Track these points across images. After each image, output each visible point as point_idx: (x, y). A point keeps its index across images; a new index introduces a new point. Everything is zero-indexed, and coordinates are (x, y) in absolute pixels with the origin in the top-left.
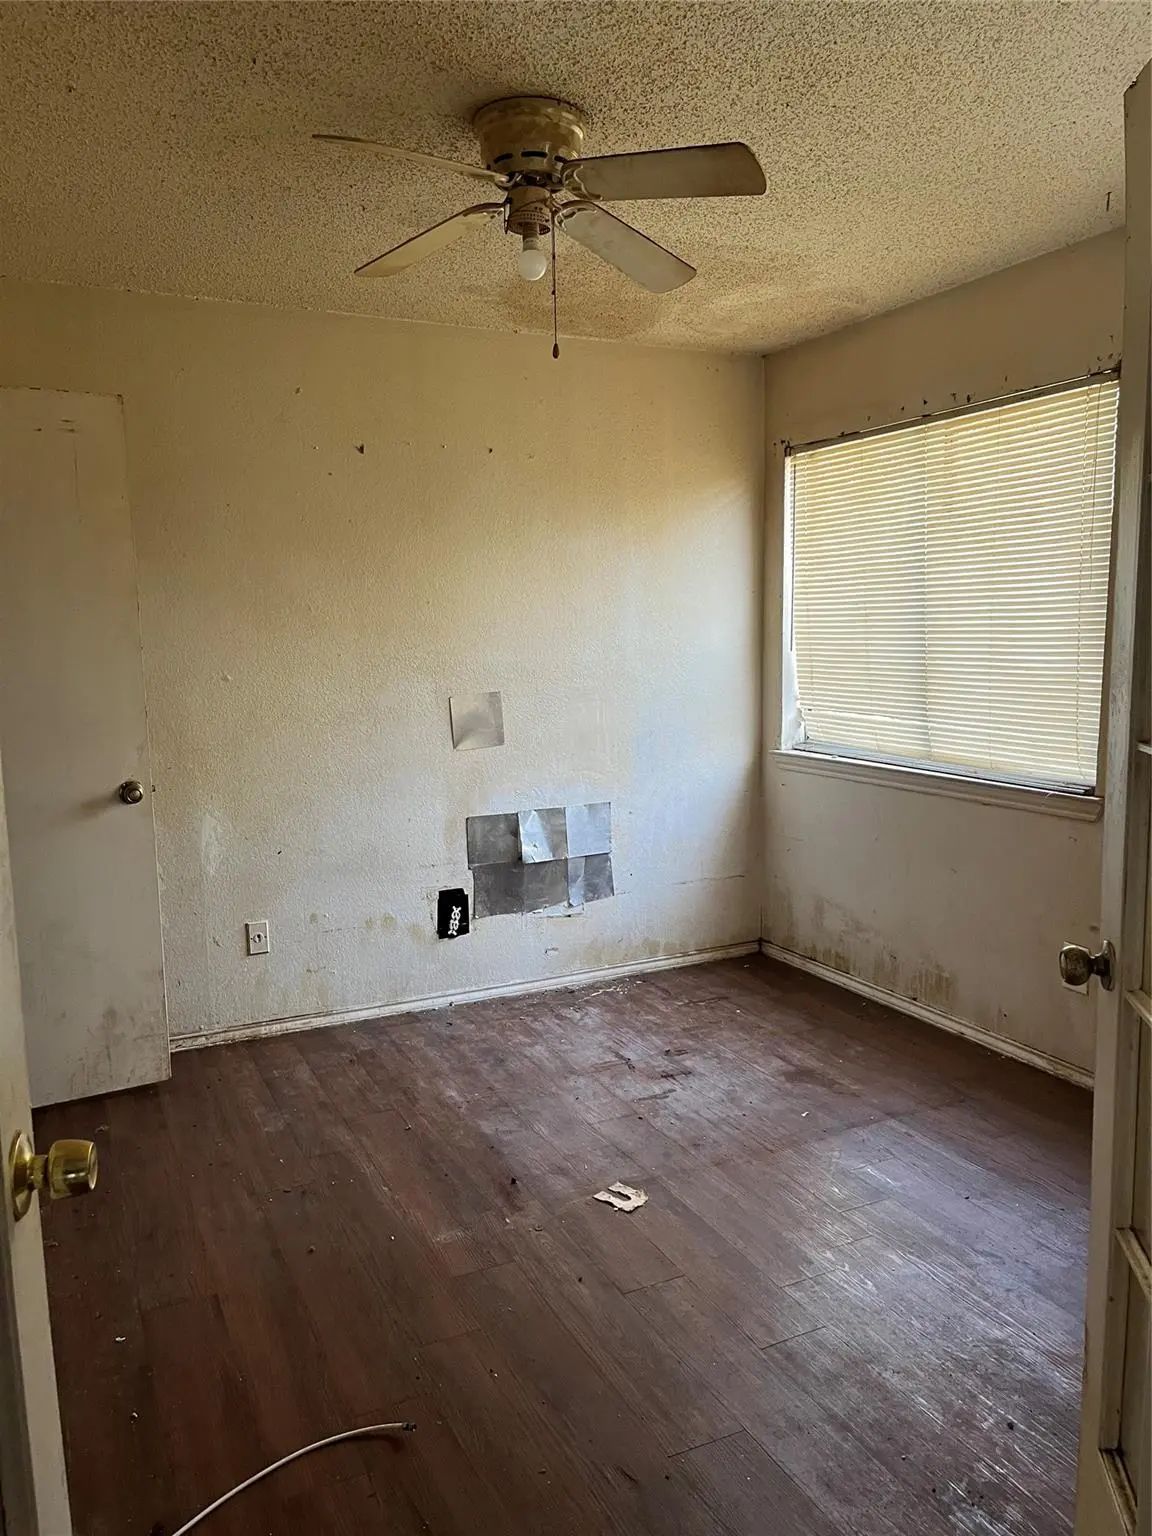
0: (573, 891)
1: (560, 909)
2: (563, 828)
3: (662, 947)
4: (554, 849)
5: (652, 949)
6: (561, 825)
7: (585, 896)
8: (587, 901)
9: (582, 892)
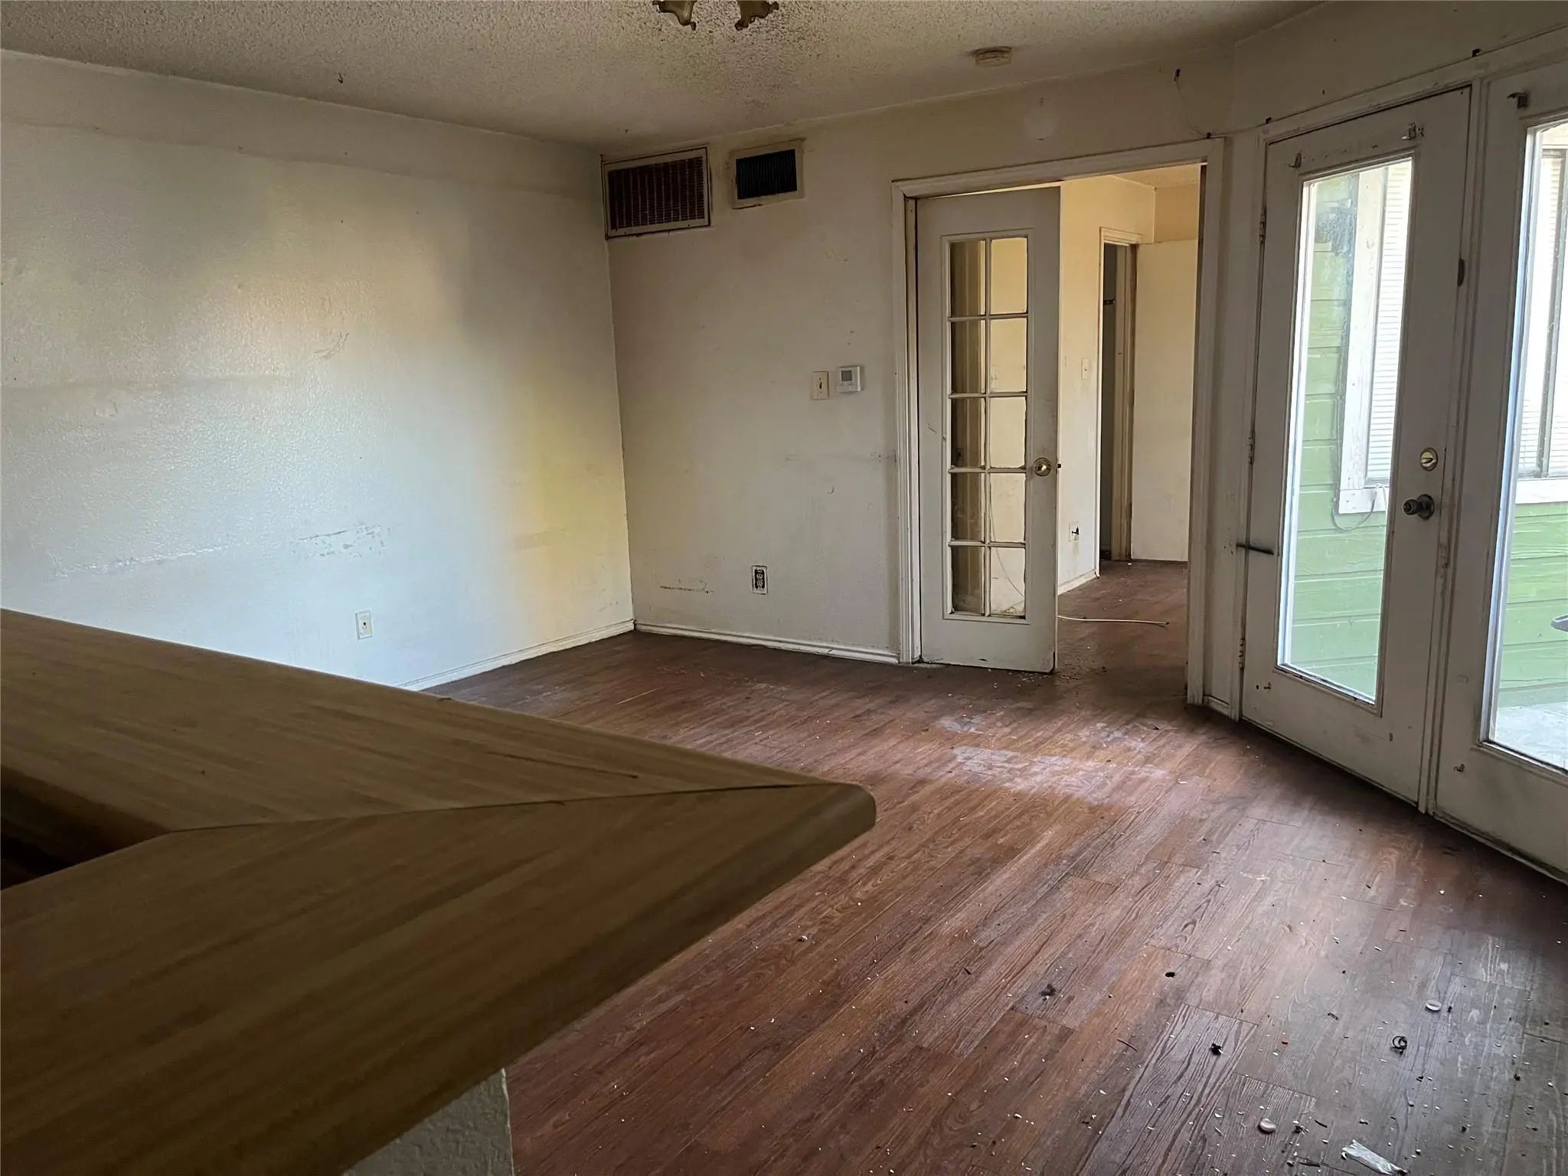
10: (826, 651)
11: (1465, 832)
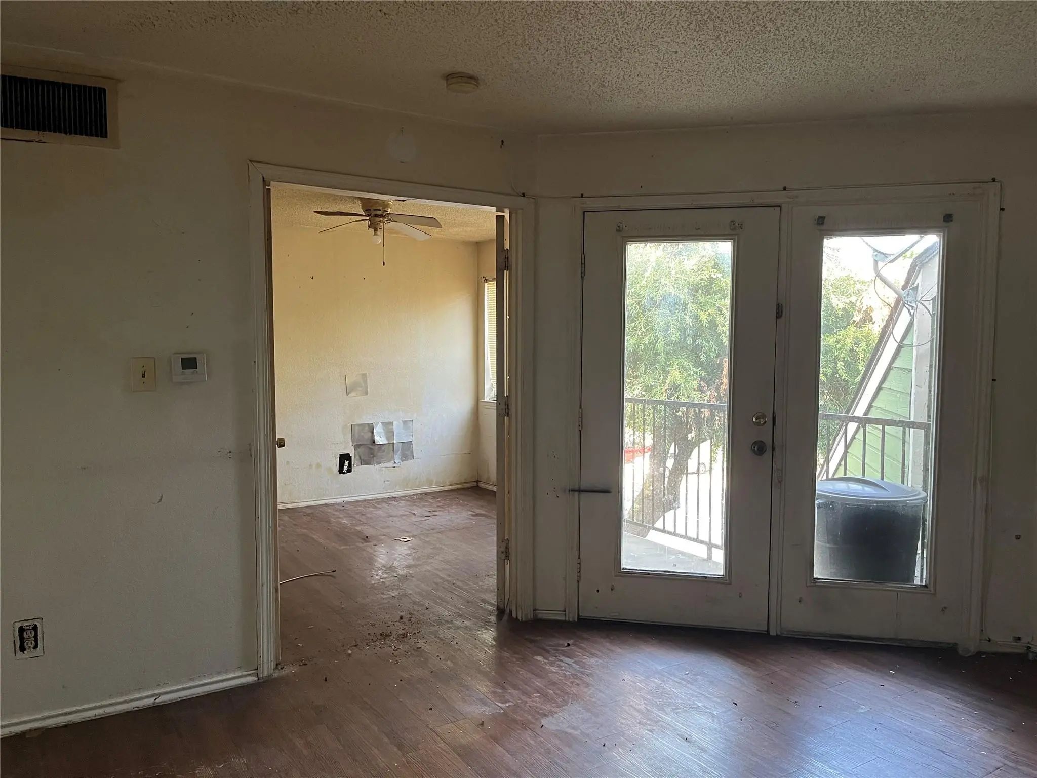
0: (396, 457)
1: (391, 464)
2: (392, 430)
3: (435, 482)
4: (388, 439)
5: (430, 484)
6: (391, 429)
7: (401, 459)
8: (402, 461)
9: (400, 457)
10: (150, 701)
11: (808, 637)
